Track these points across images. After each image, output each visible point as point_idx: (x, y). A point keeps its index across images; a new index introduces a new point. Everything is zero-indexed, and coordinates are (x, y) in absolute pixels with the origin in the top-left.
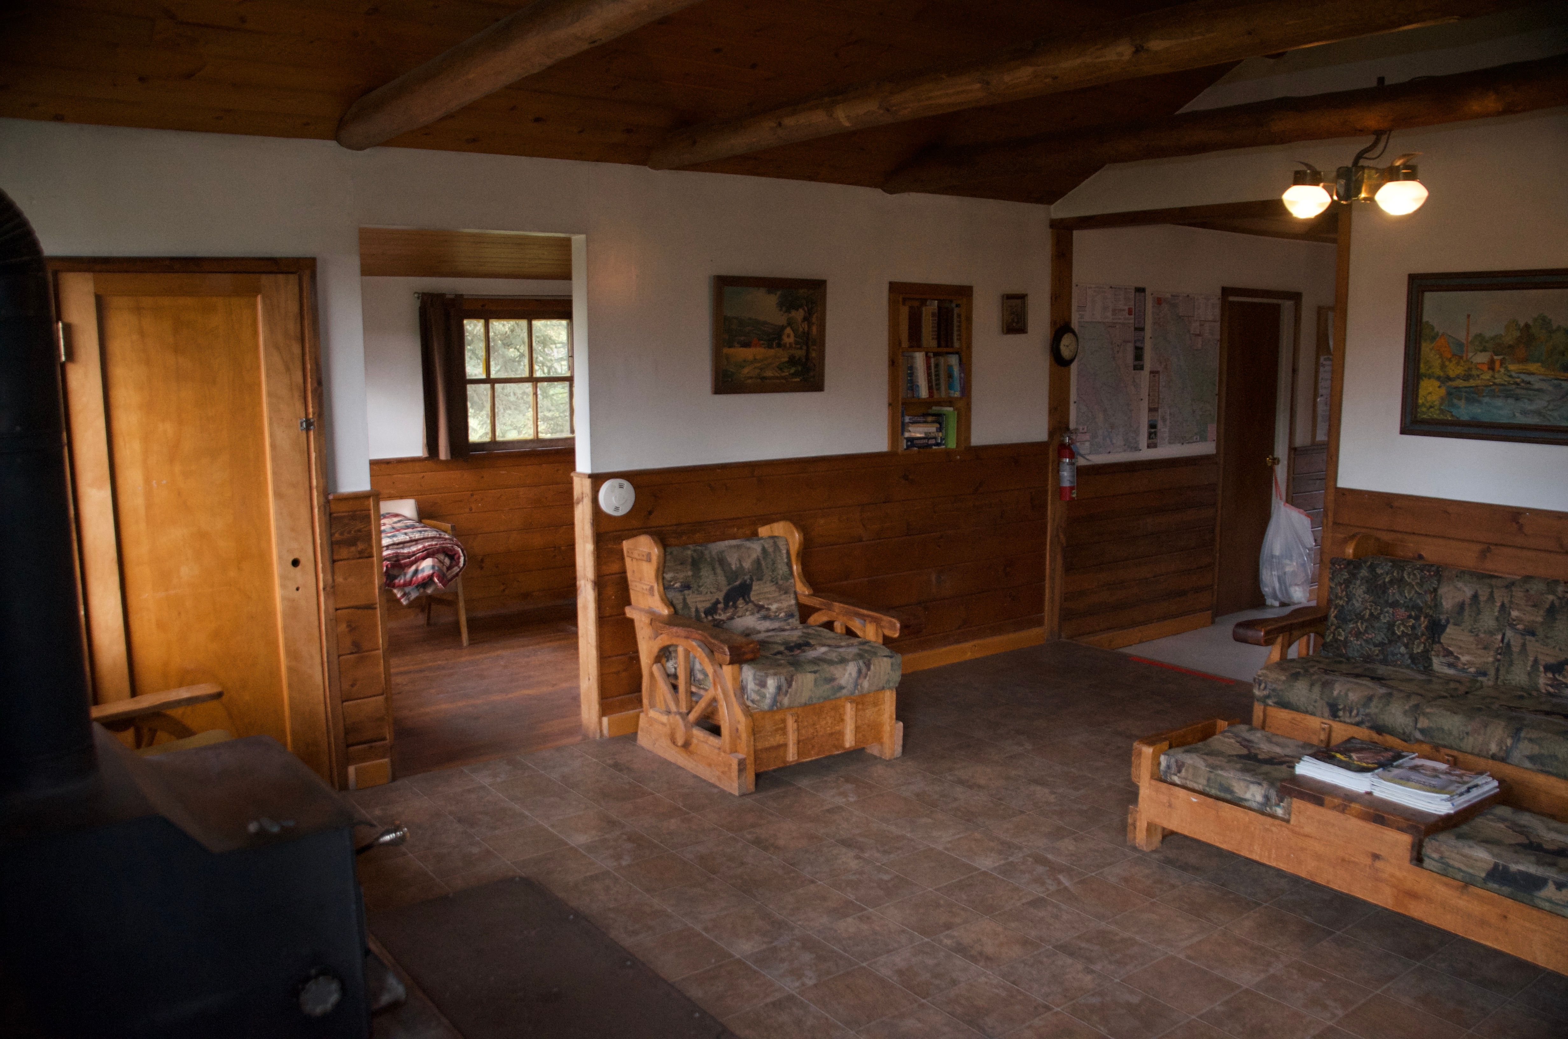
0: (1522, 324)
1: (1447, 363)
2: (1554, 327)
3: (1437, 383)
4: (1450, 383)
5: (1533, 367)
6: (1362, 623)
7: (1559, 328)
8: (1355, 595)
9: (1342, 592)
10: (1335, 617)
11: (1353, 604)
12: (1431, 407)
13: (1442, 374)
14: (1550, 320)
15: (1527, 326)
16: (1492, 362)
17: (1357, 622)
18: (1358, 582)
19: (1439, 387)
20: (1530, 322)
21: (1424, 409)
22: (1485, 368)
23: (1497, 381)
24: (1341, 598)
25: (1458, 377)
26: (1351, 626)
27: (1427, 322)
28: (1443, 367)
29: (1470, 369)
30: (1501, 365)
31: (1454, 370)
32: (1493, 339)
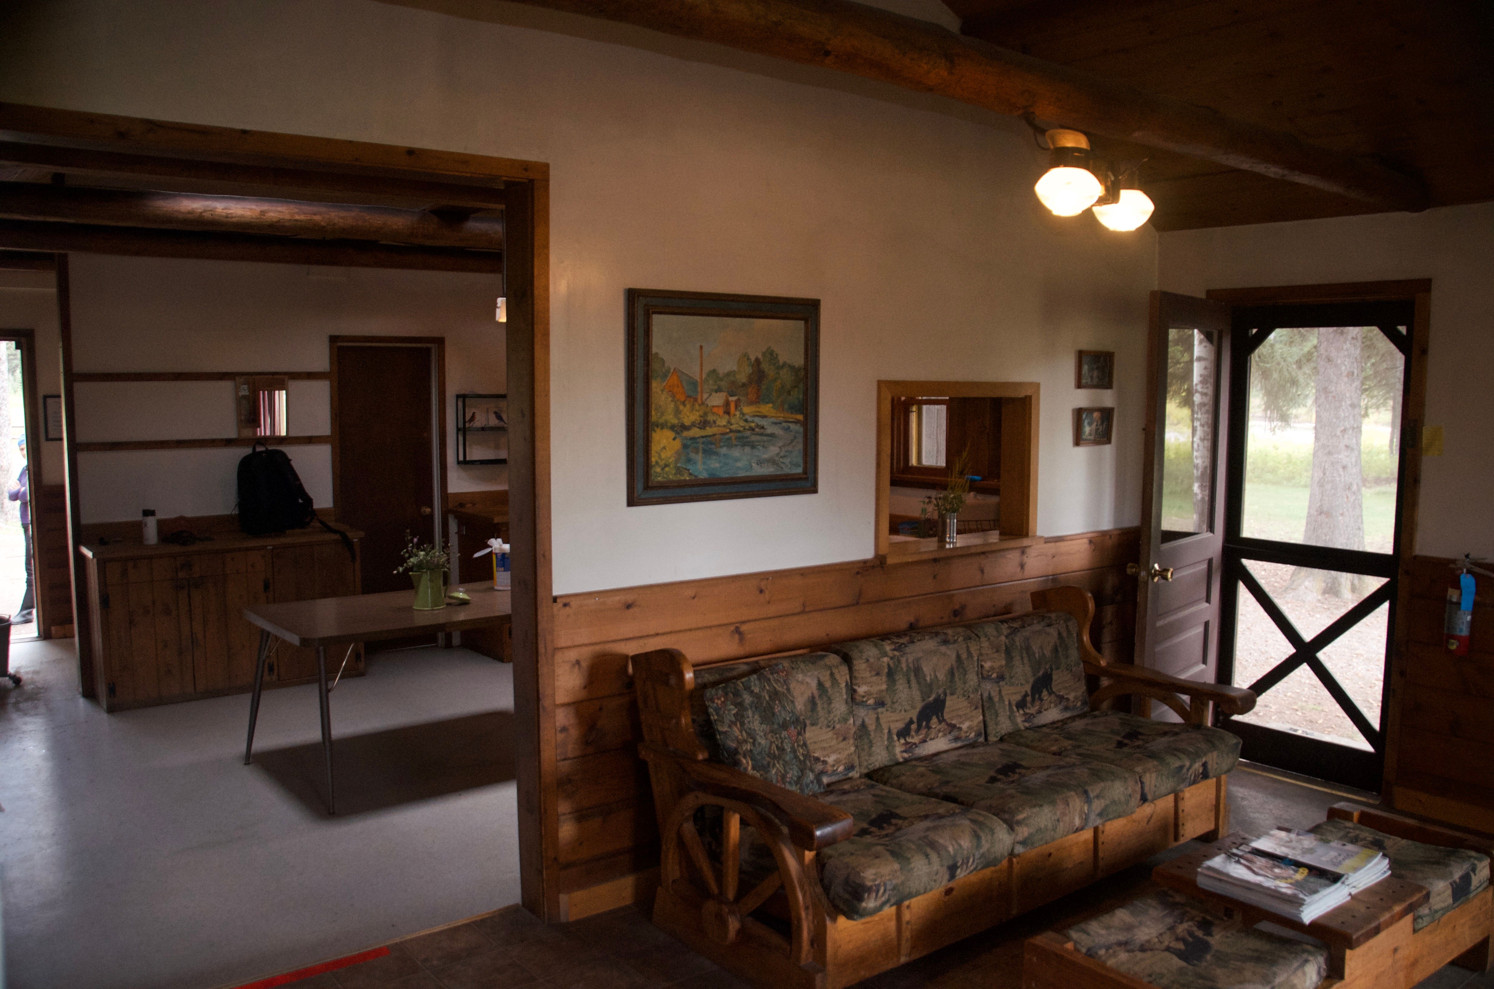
0: (753, 359)
1: (681, 407)
2: (781, 363)
3: (671, 434)
4: (686, 434)
5: (766, 409)
6: (778, 763)
7: (785, 364)
8: (755, 730)
9: (741, 732)
10: (754, 768)
11: (760, 744)
12: (666, 466)
13: (675, 421)
14: (777, 355)
15: (757, 360)
16: (727, 404)
17: (774, 765)
18: (750, 713)
19: (674, 439)
20: (760, 356)
21: (658, 470)
22: (721, 411)
23: (733, 427)
24: (746, 741)
25: (693, 425)
26: (774, 772)
27: (657, 354)
28: (677, 412)
29: (706, 414)
30: (736, 408)
31: (690, 416)
32: (728, 374)
